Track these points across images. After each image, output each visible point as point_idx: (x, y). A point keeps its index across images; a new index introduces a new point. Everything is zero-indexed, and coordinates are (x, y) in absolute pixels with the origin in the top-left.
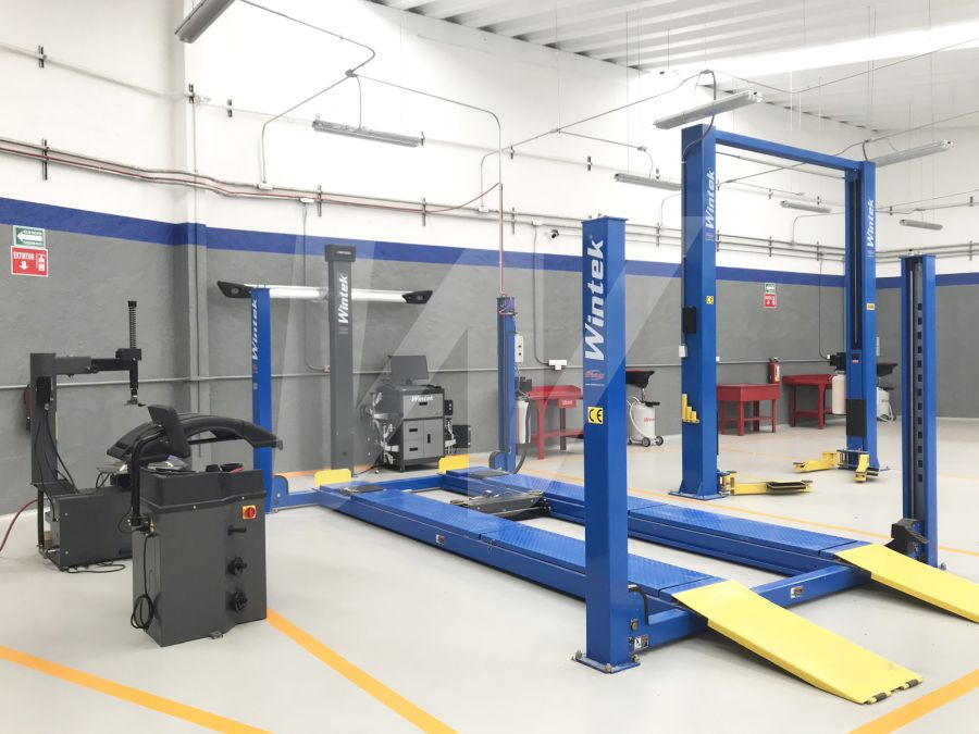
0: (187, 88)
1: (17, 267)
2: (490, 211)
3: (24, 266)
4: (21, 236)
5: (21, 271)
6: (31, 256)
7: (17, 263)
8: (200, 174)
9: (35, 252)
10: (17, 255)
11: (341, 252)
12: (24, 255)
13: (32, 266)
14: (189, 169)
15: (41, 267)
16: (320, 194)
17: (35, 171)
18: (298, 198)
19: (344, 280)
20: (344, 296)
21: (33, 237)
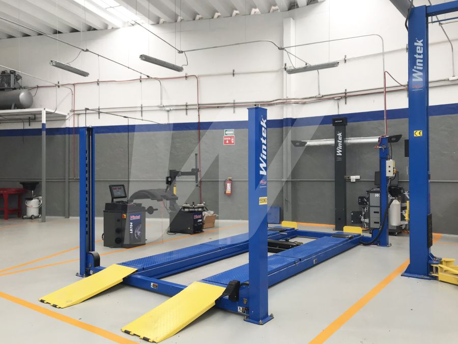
0: (284, 65)
1: (225, 143)
3: (227, 142)
5: (226, 143)
6: (230, 139)
7: (226, 141)
8: (289, 98)
9: (231, 137)
10: (225, 139)
11: (337, 121)
12: (227, 139)
13: (230, 141)
14: (285, 97)
15: (233, 142)
16: (346, 93)
17: (231, 110)
18: (333, 98)
19: (340, 134)
20: (340, 142)
21: (230, 132)
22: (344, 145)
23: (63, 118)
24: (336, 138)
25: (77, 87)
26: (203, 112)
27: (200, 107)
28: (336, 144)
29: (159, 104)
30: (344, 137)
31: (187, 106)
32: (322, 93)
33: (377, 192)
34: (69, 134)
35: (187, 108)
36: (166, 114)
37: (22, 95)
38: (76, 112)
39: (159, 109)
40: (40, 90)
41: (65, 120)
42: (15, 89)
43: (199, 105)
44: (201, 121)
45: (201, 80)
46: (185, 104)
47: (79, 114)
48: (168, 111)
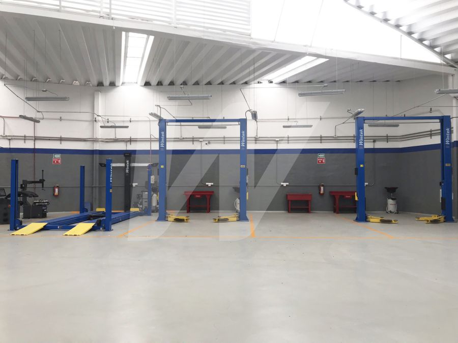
0: (95, 119)
1: (54, 163)
2: (183, 138)
4: (55, 156)
6: (57, 160)
7: (54, 161)
8: (97, 138)
13: (57, 162)
14: (95, 137)
15: (59, 162)
16: (130, 139)
17: (59, 142)
18: (123, 141)
19: (128, 161)
20: (128, 166)
22: (130, 167)
24: (126, 163)
26: (38, 142)
27: (36, 139)
28: (126, 166)
29: (2, 134)
30: (130, 163)
31: (25, 137)
32: (118, 137)
33: (146, 191)
36: (8, 141)
43: (35, 137)
44: (36, 147)
46: (24, 135)
48: (10, 140)
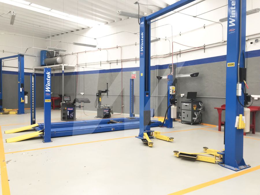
3: (133, 77)
4: (133, 73)
8: (158, 55)
9: (134, 75)
14: (156, 55)
15: (135, 77)
16: (180, 52)
17: (135, 62)
18: (175, 54)
21: (134, 73)
23: (73, 68)
25: (79, 54)
26: (124, 63)
27: (122, 61)
29: (107, 60)
34: (76, 75)
35: (117, 62)
36: (109, 64)
37: (58, 59)
38: (78, 65)
39: (106, 62)
40: (67, 56)
41: (74, 69)
42: (56, 56)
43: (121, 60)
44: (123, 68)
45: (123, 48)
46: (116, 60)
47: (79, 66)
48: (110, 63)
